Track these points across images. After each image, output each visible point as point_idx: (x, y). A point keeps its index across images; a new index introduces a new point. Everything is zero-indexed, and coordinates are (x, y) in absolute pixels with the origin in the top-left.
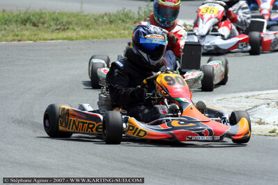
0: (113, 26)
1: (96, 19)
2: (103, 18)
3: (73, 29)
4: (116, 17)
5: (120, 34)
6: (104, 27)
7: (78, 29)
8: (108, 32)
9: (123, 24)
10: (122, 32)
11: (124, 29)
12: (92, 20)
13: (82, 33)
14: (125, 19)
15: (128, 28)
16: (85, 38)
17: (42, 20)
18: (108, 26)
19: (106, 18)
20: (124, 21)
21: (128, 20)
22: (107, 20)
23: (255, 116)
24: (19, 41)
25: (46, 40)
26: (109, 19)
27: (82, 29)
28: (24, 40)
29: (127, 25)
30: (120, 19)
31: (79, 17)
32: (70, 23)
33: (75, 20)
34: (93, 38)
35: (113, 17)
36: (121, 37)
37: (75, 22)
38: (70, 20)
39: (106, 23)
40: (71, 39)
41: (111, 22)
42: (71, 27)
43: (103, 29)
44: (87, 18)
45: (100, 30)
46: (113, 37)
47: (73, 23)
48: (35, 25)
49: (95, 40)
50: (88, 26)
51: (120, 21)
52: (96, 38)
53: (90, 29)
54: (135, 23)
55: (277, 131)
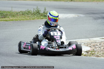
0: (23, 16)
1: (17, 14)
2: (20, 13)
3: (8, 17)
4: (25, 12)
5: (26, 19)
6: (20, 16)
7: (10, 17)
8: (21, 18)
9: (27, 15)
10: (27, 18)
11: (28, 17)
12: (16, 14)
13: (11, 18)
14: (28, 13)
15: (29, 17)
16: (12, 20)
18: (21, 16)
19: (21, 13)
20: (28, 14)
21: (29, 14)
22: (21, 14)
26: (22, 13)
27: (11, 17)
29: (29, 16)
31: (11, 13)
32: (7, 15)
33: (9, 14)
34: (15, 20)
35: (23, 12)
36: (26, 20)
37: (9, 15)
38: (7, 14)
39: (21, 15)
40: (7, 21)
41: (23, 14)
42: (7, 16)
43: (20, 17)
44: (14, 13)
45: (18, 17)
46: (23, 20)
47: (8, 15)
49: (16, 21)
50: (14, 16)
51: (26, 14)
52: (17, 20)
53: (15, 17)
54: (32, 14)
55: (84, 54)
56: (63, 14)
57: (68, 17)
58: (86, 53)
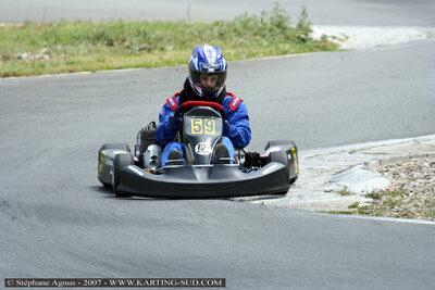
0: (220, 41)
1: (200, 32)
2: (211, 29)
3: (162, 49)
7: (170, 48)
9: (236, 39)
14: (241, 31)
15: (239, 46)
16: (168, 63)
17: (121, 36)
22: (217, 33)
23: (341, 183)
24: (71, 72)
25: (111, 68)
27: (174, 49)
28: (79, 71)
29: (241, 40)
30: (235, 31)
32: (161, 40)
33: (171, 33)
37: (169, 38)
38: (163, 34)
39: (212, 38)
41: (220, 36)
42: (159, 45)
47: (165, 39)
48: (110, 44)
50: (183, 43)
51: (233, 34)
53: (185, 48)
54: (255, 34)
55: (360, 205)
56: (378, 29)
57: (388, 40)
58: (371, 200)
